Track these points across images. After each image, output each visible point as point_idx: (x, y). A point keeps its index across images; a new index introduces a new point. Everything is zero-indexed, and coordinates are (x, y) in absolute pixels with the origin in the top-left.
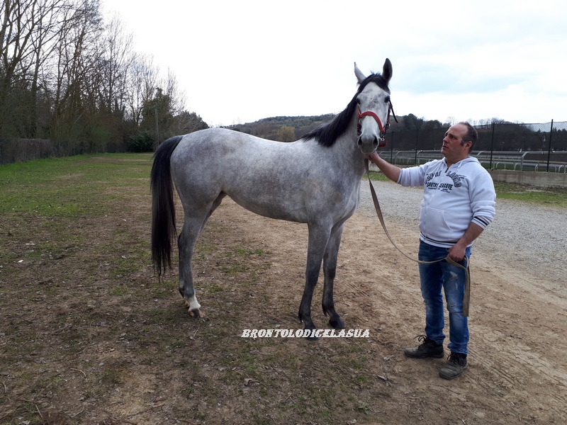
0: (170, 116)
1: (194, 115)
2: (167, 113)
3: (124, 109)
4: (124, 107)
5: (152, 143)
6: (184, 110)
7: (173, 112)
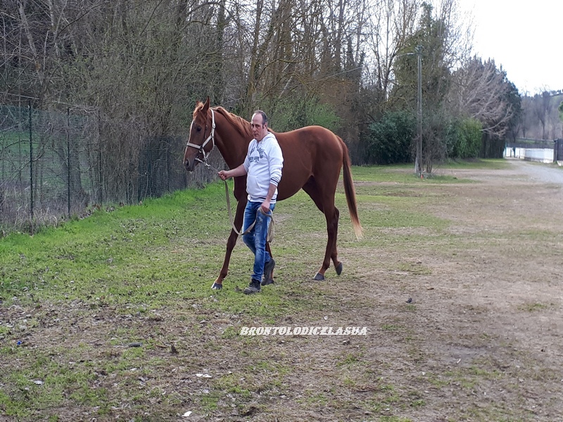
0: (445, 70)
1: (491, 65)
2: (440, 65)
3: (362, 60)
4: (363, 55)
5: (409, 140)
6: (472, 55)
7: (450, 62)
